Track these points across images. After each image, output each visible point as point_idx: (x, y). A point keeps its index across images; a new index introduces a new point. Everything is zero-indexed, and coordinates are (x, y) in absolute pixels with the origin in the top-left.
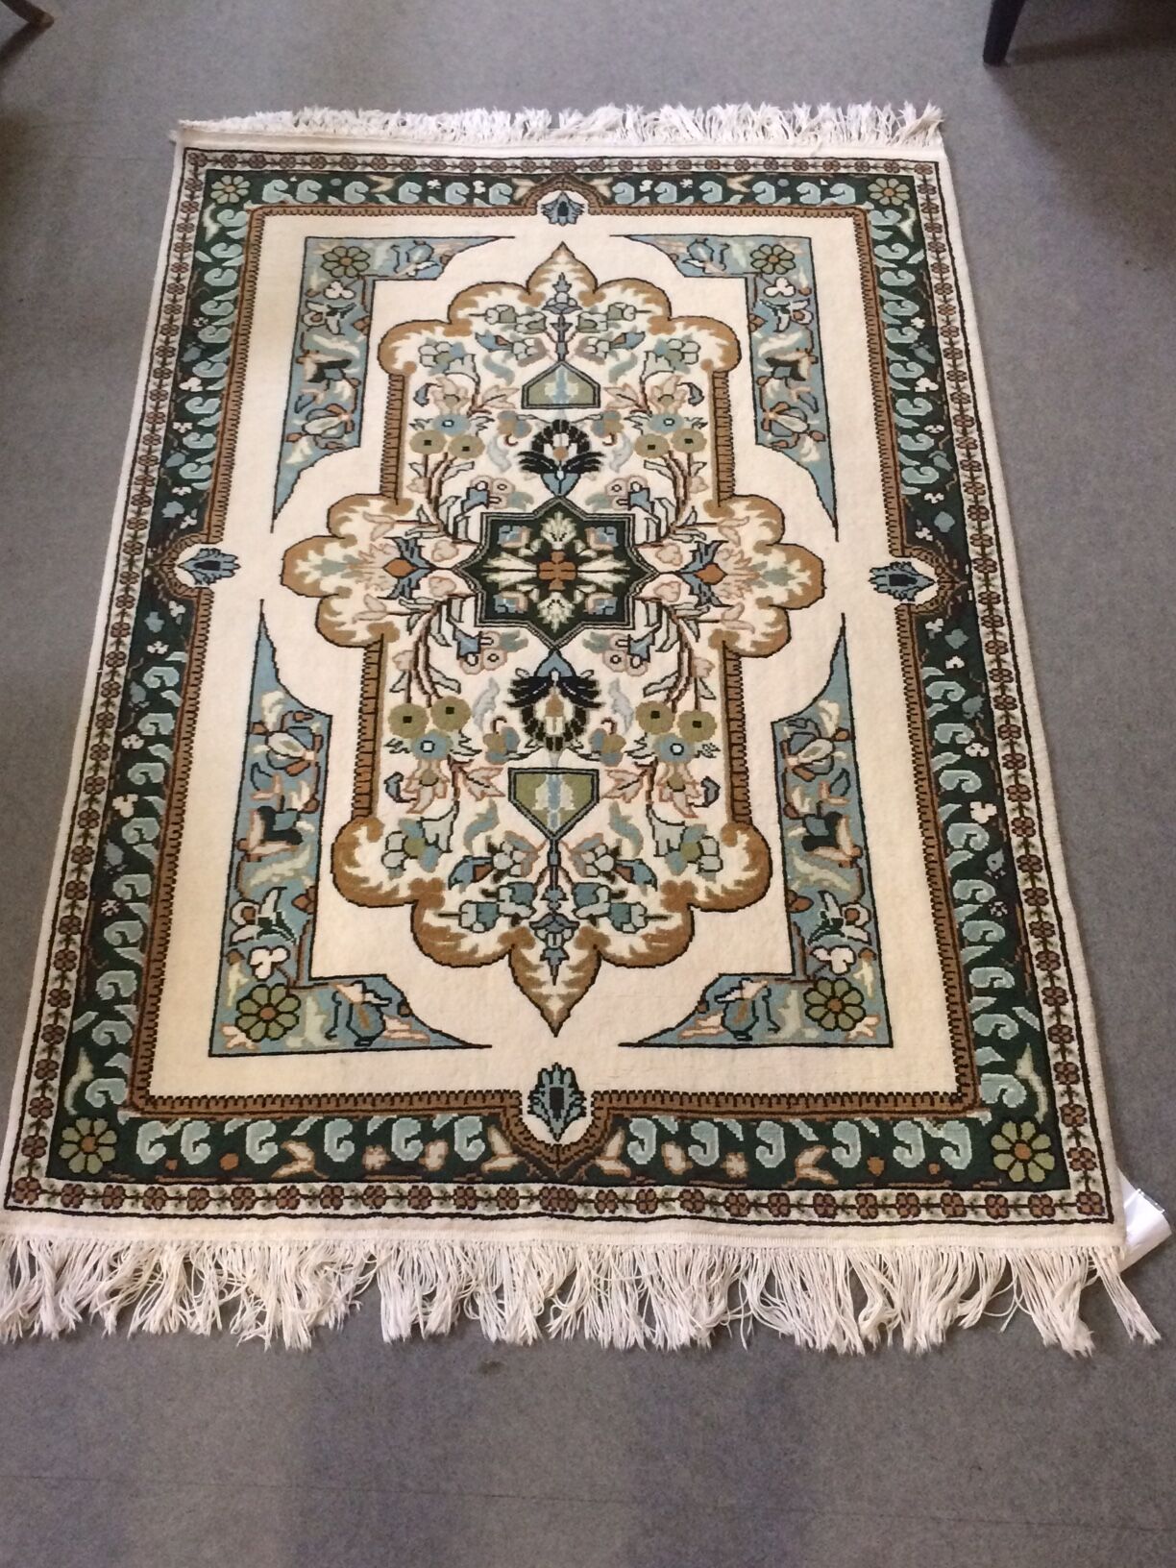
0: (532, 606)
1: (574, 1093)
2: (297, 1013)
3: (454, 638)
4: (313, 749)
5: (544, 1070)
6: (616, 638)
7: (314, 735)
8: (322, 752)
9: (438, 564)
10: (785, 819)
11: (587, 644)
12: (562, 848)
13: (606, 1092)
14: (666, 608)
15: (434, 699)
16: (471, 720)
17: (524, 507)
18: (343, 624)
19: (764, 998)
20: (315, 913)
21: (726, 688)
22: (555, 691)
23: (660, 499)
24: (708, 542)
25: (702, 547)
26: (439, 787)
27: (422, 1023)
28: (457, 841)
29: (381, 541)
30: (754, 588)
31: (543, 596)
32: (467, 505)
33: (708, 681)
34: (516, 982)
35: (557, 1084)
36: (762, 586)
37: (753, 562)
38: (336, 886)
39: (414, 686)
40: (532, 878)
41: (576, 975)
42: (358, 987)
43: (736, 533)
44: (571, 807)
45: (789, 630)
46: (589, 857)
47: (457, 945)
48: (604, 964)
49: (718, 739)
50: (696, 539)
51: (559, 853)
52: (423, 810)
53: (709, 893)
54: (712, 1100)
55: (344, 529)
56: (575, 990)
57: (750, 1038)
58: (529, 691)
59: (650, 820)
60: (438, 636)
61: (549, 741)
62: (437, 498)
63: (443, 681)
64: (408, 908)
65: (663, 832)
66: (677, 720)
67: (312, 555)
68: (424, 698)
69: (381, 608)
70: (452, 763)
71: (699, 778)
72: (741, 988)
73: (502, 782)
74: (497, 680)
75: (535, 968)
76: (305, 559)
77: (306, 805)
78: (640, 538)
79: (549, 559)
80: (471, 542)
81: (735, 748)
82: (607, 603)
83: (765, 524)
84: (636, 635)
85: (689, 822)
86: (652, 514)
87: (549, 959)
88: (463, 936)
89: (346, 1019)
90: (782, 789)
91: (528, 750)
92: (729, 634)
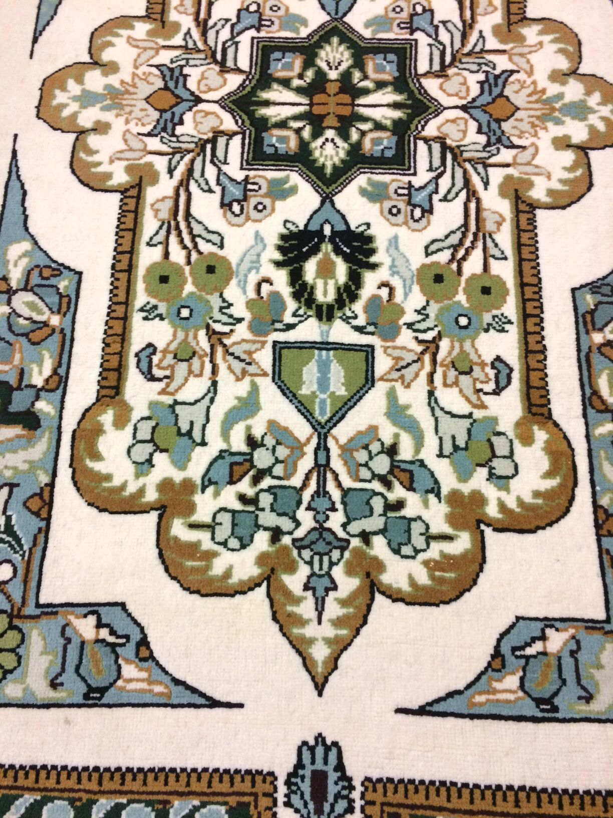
0: (304, 146)
1: (340, 779)
2: (20, 651)
3: (218, 183)
4: (59, 312)
5: (305, 743)
6: (394, 186)
7: (61, 296)
8: (69, 316)
9: (204, 96)
10: (591, 412)
11: (363, 192)
12: (331, 443)
13: (380, 780)
14: (452, 150)
15: (194, 256)
16: (234, 282)
17: (297, 30)
18: (99, 164)
19: (573, 653)
20: (48, 519)
21: (519, 246)
22: (327, 247)
23: (444, 23)
24: (497, 72)
25: (491, 78)
26: (196, 362)
27: (163, 670)
28: (213, 432)
29: (144, 69)
30: (550, 125)
31: (316, 135)
32: (238, 28)
33: (498, 237)
34: (275, 618)
35: (319, 765)
36: (559, 122)
37: (549, 93)
38: (75, 484)
39: (173, 239)
40: (296, 481)
41: (345, 611)
42: (92, 619)
43: (528, 62)
44: (342, 392)
45: (590, 175)
46: (362, 456)
47: (208, 567)
48: (378, 597)
49: (510, 308)
50: (485, 68)
51: (327, 450)
52: (177, 391)
53: (502, 506)
54: (510, 796)
55: (107, 56)
56: (344, 632)
57: (555, 709)
58: (299, 247)
59: (433, 409)
60: (201, 181)
61: (319, 308)
62: (206, 21)
63: (204, 234)
64: (154, 516)
65: (449, 426)
66: (463, 284)
67: (71, 84)
68: (184, 253)
69: (141, 146)
70: (211, 333)
71: (488, 358)
72: (543, 638)
73: (265, 358)
74: (263, 233)
75: (298, 601)
76: (64, 89)
77: (47, 381)
78: (423, 66)
79: (324, 91)
80: (239, 71)
81: (531, 321)
82: (385, 143)
83: (560, 51)
84: (417, 182)
85: (478, 414)
86: (436, 40)
87: (314, 590)
88: (215, 554)
89: (76, 662)
90: (585, 373)
91: (295, 320)
92: (521, 181)
